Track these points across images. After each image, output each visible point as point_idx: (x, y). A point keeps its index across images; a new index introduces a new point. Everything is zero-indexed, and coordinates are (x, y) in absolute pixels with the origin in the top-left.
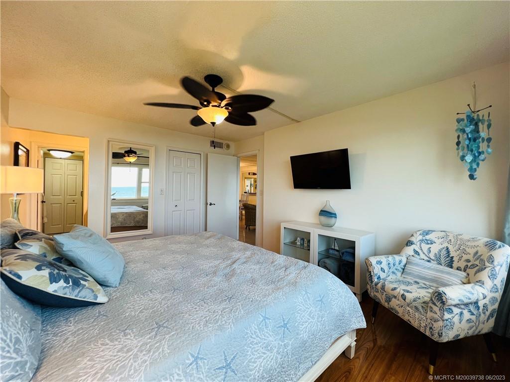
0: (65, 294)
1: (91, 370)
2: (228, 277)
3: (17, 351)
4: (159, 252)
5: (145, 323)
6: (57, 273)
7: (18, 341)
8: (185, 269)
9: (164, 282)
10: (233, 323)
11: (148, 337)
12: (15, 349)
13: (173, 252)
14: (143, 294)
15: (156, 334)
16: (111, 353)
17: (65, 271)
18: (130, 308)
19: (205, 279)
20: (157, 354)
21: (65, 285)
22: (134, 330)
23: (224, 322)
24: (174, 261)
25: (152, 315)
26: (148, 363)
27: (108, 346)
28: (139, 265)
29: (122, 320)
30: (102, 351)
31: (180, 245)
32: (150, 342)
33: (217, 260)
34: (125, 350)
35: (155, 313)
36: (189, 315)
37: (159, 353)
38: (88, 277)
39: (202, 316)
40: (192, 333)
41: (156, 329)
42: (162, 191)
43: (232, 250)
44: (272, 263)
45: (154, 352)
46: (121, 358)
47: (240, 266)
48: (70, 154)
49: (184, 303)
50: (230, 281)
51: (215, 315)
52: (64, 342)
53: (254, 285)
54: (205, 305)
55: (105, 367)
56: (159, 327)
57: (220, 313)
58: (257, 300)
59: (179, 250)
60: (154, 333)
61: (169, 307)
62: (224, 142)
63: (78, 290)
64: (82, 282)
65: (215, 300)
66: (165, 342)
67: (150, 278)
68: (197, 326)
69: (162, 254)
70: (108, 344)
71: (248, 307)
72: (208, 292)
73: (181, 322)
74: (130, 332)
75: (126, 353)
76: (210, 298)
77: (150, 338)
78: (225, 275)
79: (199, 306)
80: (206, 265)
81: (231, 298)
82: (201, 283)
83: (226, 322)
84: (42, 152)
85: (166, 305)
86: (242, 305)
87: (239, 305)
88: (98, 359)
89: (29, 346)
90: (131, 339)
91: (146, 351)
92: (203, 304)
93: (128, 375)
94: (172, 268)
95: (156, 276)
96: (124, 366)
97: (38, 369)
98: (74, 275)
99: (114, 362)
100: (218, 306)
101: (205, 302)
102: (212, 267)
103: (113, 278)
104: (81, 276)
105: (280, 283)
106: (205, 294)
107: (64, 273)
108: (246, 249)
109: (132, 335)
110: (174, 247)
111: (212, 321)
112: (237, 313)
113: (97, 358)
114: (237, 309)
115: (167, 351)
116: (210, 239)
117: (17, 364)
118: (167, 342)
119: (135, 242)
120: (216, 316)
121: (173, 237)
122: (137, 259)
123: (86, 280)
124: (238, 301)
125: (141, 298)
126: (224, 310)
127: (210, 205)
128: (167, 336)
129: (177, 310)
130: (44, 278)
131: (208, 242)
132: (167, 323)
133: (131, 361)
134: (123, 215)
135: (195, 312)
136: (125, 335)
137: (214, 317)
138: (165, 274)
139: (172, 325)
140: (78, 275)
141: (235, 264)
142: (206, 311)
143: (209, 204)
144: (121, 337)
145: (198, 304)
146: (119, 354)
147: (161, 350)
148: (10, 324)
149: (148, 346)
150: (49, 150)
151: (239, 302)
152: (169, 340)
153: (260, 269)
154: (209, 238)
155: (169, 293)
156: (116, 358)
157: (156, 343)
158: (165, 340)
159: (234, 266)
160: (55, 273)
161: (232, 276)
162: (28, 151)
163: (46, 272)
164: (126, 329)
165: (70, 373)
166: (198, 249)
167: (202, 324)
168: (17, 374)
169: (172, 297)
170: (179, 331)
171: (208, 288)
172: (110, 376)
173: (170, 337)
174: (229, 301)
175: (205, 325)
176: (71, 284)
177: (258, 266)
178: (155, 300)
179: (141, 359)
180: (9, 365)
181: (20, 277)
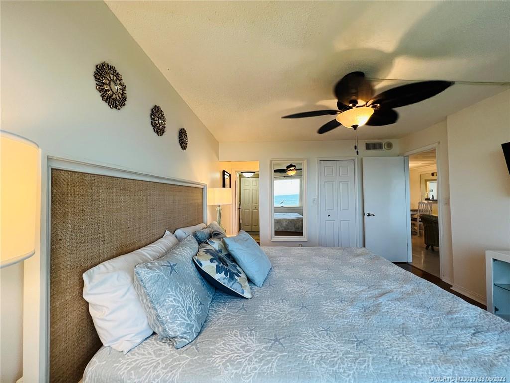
0: (224, 283)
1: (222, 353)
2: (368, 312)
3: (189, 316)
4: (303, 262)
5: (268, 331)
6: (221, 266)
7: (190, 309)
8: (320, 286)
9: (296, 295)
10: (354, 377)
11: (265, 345)
12: (188, 314)
13: (315, 265)
14: (276, 301)
15: (271, 347)
16: (236, 346)
17: (227, 265)
18: (262, 311)
19: (337, 305)
20: (267, 367)
21: (225, 276)
22: (258, 333)
23: (341, 370)
24: (312, 274)
25: (275, 325)
26: (257, 371)
27: (237, 338)
28: (282, 271)
29: (253, 319)
30: (232, 340)
31: (324, 259)
32: (264, 352)
33: (361, 285)
34: (246, 348)
35: (278, 324)
36: (306, 342)
37: (269, 367)
38: (240, 273)
39: (319, 349)
40: (303, 364)
41: (273, 341)
42: (314, 201)
43: (386, 277)
44: (449, 313)
45: (264, 364)
46: (240, 354)
47: (390, 302)
48: (253, 173)
49: (306, 325)
50: (368, 319)
51: (334, 355)
52: (217, 320)
53: (404, 337)
54: (327, 337)
55: (230, 356)
56: (276, 340)
57: (341, 356)
58: (399, 363)
59: (321, 264)
60: (270, 344)
61: (291, 323)
62: (384, 141)
63: (232, 282)
64: (235, 277)
65: (341, 336)
66: (276, 359)
67: (286, 286)
68: (310, 358)
69: (303, 265)
70: (237, 337)
71: (381, 366)
72: (336, 323)
73: (296, 344)
74: (254, 333)
75: (245, 352)
76: (335, 331)
77: (265, 348)
78: (365, 309)
79: (320, 335)
80: (344, 288)
81: (361, 342)
82: (332, 308)
83: (344, 372)
84: (238, 175)
85: (289, 321)
86: (373, 359)
87: (369, 357)
88: (228, 346)
89: (197, 315)
90: (252, 341)
91: (259, 359)
92: (325, 335)
93: (241, 373)
94: (308, 282)
95: (292, 287)
96: (240, 363)
97: (199, 333)
98: (232, 270)
99: (236, 354)
100: (341, 346)
101: (327, 334)
102: (351, 293)
103: (258, 278)
104: (236, 272)
105: (453, 352)
106: (331, 324)
107: (225, 267)
108: (406, 281)
109: (255, 338)
110: (318, 260)
111: (328, 361)
112: (363, 367)
113: (228, 344)
114: (365, 361)
115: (275, 370)
116: (358, 258)
117: (188, 324)
118: (277, 360)
119: (286, 249)
120: (335, 357)
121: (319, 249)
122: (282, 265)
123: (238, 276)
124: (369, 350)
125: (274, 304)
126: (346, 354)
127: (368, 216)
128: (279, 354)
129: (297, 330)
130: (213, 269)
131: (355, 260)
132: (283, 339)
133: (246, 362)
134: (286, 221)
135: (313, 341)
136: (250, 335)
137: (332, 357)
138: (300, 286)
139: (287, 344)
140: (234, 270)
141: (384, 297)
142: (325, 346)
143: (366, 214)
144: (247, 334)
145: (320, 332)
146: (241, 349)
147: (270, 365)
148: (188, 296)
149: (262, 354)
150: (242, 172)
151: (371, 353)
152: (279, 358)
153: (422, 316)
154: (358, 255)
155: (297, 309)
156: (238, 352)
157: (268, 356)
158: (276, 357)
159: (381, 300)
160: (220, 266)
161: (374, 312)
162: (230, 175)
163: (215, 264)
164: (252, 330)
165: (211, 347)
166: (341, 267)
167: (316, 358)
168: (188, 331)
169: (297, 314)
170: (291, 354)
171: (337, 317)
172: (230, 366)
173: (281, 356)
174: (357, 345)
175: (319, 362)
176: (228, 277)
177: (420, 311)
178: (283, 311)
179: (253, 364)
180: (184, 323)
181: (201, 265)
